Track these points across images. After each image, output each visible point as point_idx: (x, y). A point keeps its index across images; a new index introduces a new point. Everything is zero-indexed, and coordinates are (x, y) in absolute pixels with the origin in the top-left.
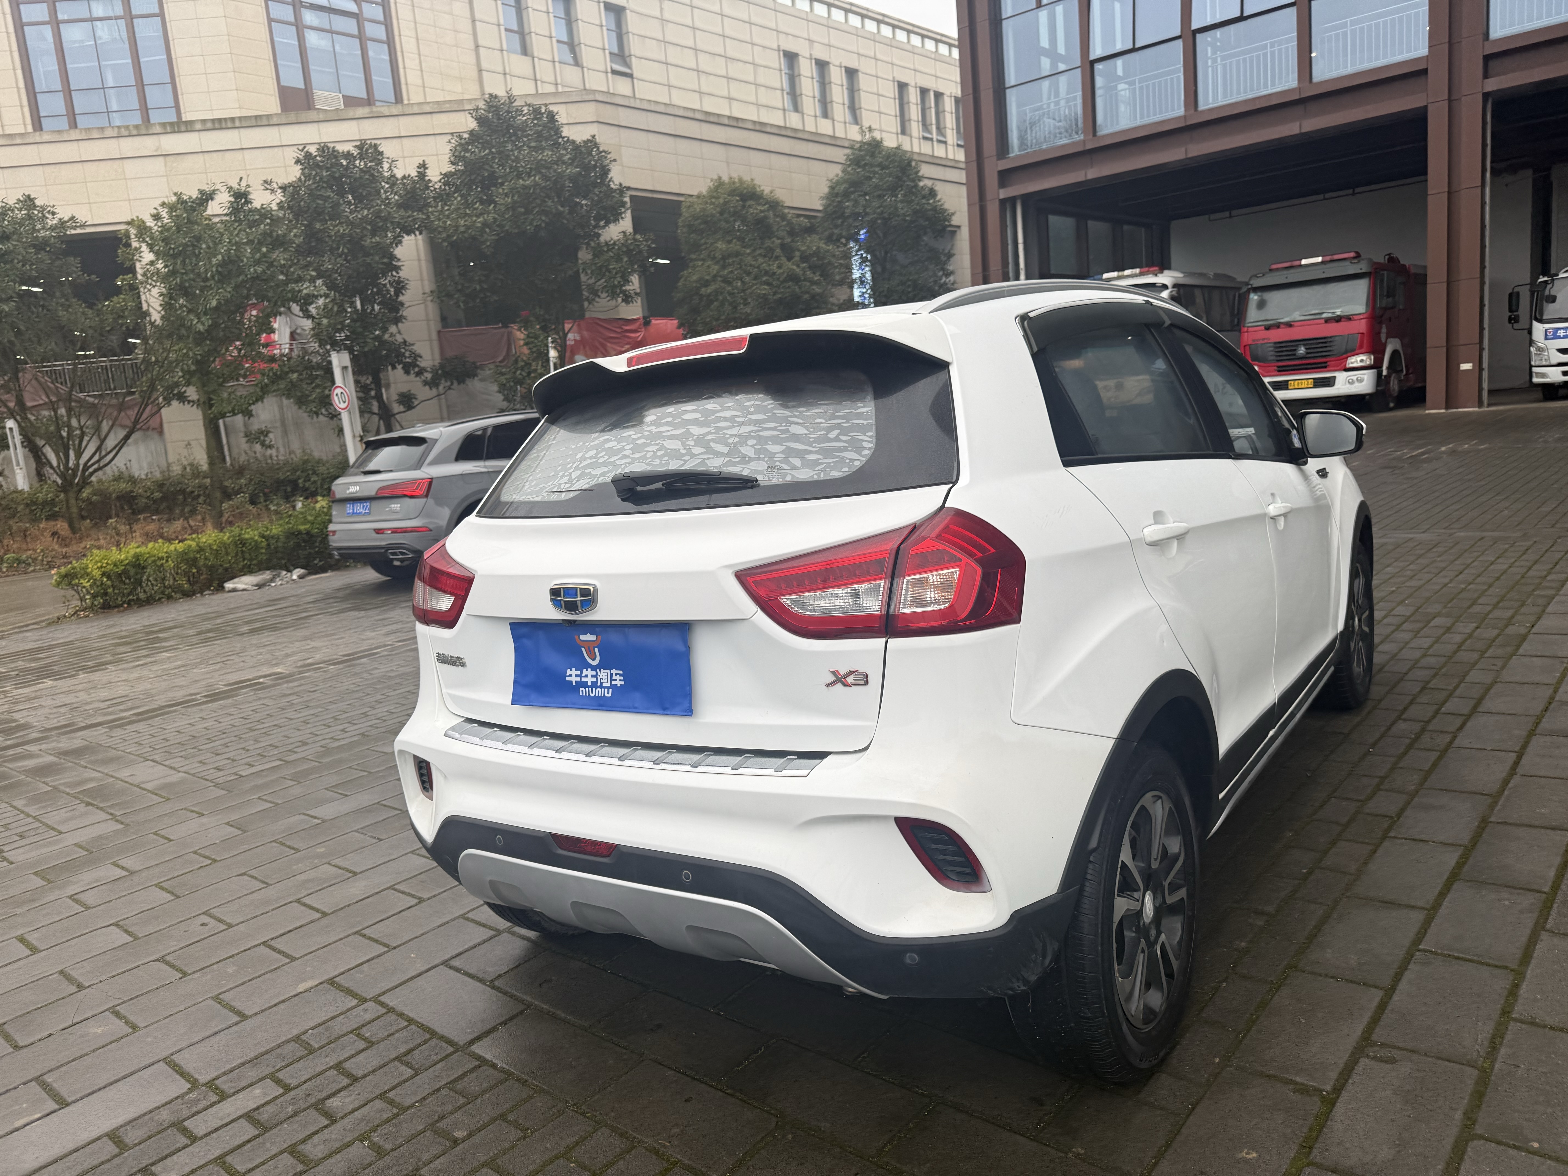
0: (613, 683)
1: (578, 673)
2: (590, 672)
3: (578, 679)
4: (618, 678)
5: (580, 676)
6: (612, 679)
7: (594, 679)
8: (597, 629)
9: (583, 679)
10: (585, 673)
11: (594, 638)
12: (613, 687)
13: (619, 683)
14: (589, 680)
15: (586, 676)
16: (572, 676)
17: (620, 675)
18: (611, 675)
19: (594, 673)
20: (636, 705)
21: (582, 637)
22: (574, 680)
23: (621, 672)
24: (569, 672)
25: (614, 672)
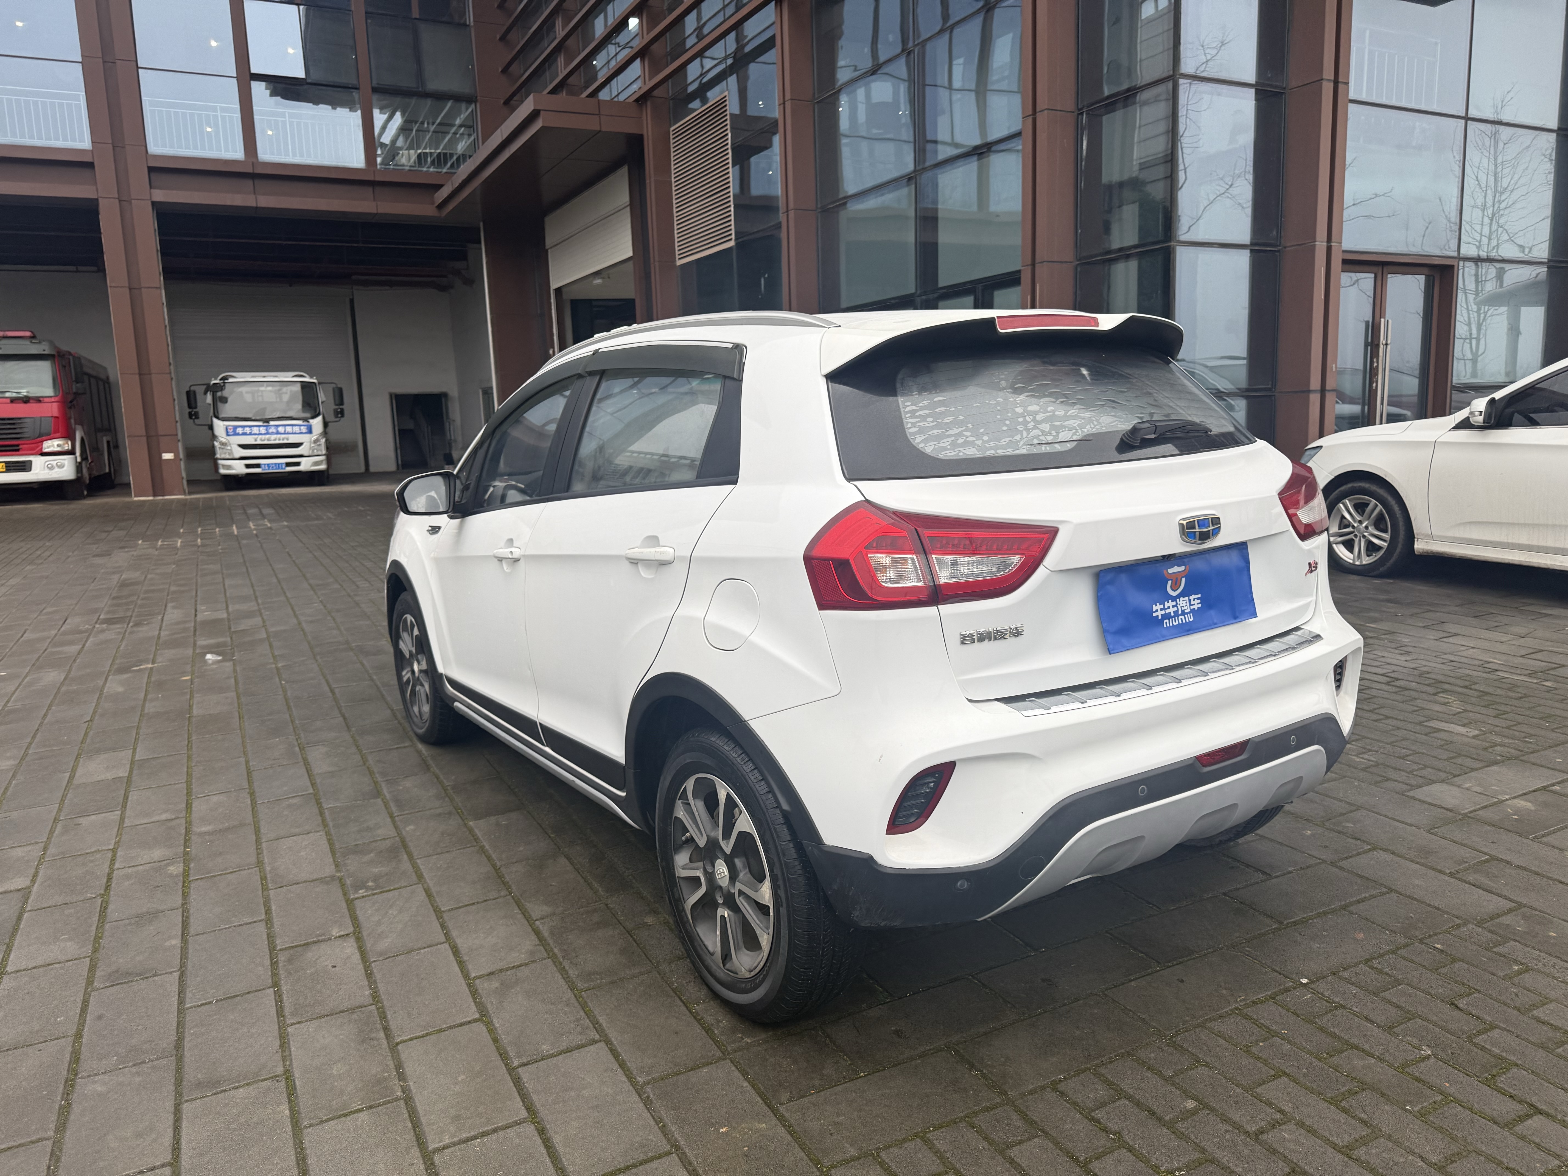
0: (1192, 607)
1: (1162, 606)
2: (1171, 603)
3: (1163, 612)
4: (1197, 601)
5: (1164, 609)
6: (1190, 605)
7: (1175, 609)
8: (1186, 560)
9: (1167, 611)
10: (1167, 605)
11: (1182, 568)
12: (1193, 611)
13: (1196, 607)
14: (1171, 610)
15: (1169, 608)
16: (1158, 610)
17: (1198, 599)
18: (1190, 600)
19: (1174, 603)
20: (1215, 621)
21: (1170, 571)
22: (1159, 614)
23: (1199, 596)
24: (1155, 608)
25: (1192, 597)
